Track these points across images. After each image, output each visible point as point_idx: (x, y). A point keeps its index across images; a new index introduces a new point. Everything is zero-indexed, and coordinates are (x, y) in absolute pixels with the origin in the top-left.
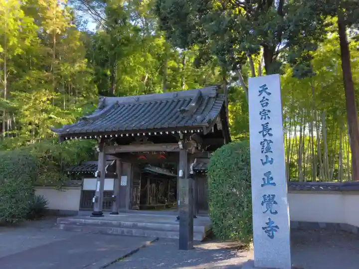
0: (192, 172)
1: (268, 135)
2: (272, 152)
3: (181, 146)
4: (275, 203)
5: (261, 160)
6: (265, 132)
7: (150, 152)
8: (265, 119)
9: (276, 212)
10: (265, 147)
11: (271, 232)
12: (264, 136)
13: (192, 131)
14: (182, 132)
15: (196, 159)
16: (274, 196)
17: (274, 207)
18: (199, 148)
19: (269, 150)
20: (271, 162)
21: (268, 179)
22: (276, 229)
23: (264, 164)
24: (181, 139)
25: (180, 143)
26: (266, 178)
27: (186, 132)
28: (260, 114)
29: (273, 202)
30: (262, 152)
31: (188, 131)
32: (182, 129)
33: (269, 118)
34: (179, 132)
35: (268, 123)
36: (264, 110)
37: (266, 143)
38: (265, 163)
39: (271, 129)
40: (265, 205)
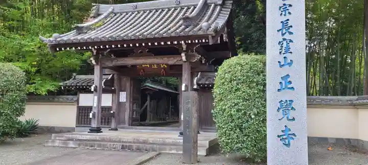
0: (195, 87)
1: (287, 33)
2: (291, 52)
3: (184, 58)
4: (293, 108)
5: (279, 62)
6: (284, 30)
7: (151, 65)
8: (285, 15)
9: (294, 119)
10: (283, 48)
11: (287, 141)
12: (283, 35)
13: (197, 41)
14: (185, 42)
15: (200, 73)
16: (292, 101)
17: (292, 114)
18: (203, 62)
19: (288, 50)
20: (290, 64)
21: (286, 83)
22: (294, 137)
23: (281, 66)
24: (184, 51)
25: (183, 55)
26: (283, 82)
27: (190, 42)
28: (280, 9)
29: (290, 109)
30: (280, 53)
31: (192, 42)
32: (185, 38)
33: (290, 13)
34: (183, 42)
35: (288, 20)
36: (284, 5)
37: (285, 43)
38: (283, 65)
39: (291, 26)
40: (281, 111)
